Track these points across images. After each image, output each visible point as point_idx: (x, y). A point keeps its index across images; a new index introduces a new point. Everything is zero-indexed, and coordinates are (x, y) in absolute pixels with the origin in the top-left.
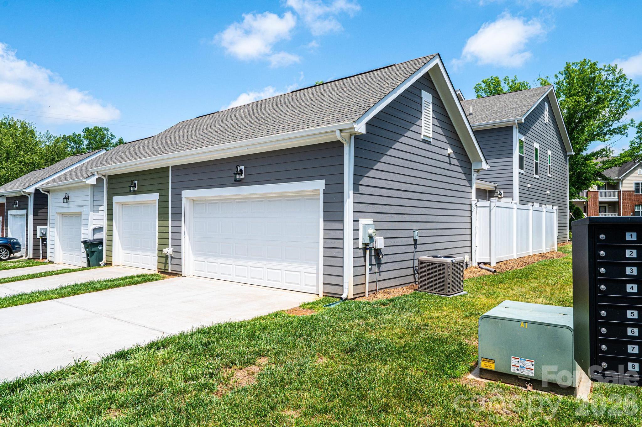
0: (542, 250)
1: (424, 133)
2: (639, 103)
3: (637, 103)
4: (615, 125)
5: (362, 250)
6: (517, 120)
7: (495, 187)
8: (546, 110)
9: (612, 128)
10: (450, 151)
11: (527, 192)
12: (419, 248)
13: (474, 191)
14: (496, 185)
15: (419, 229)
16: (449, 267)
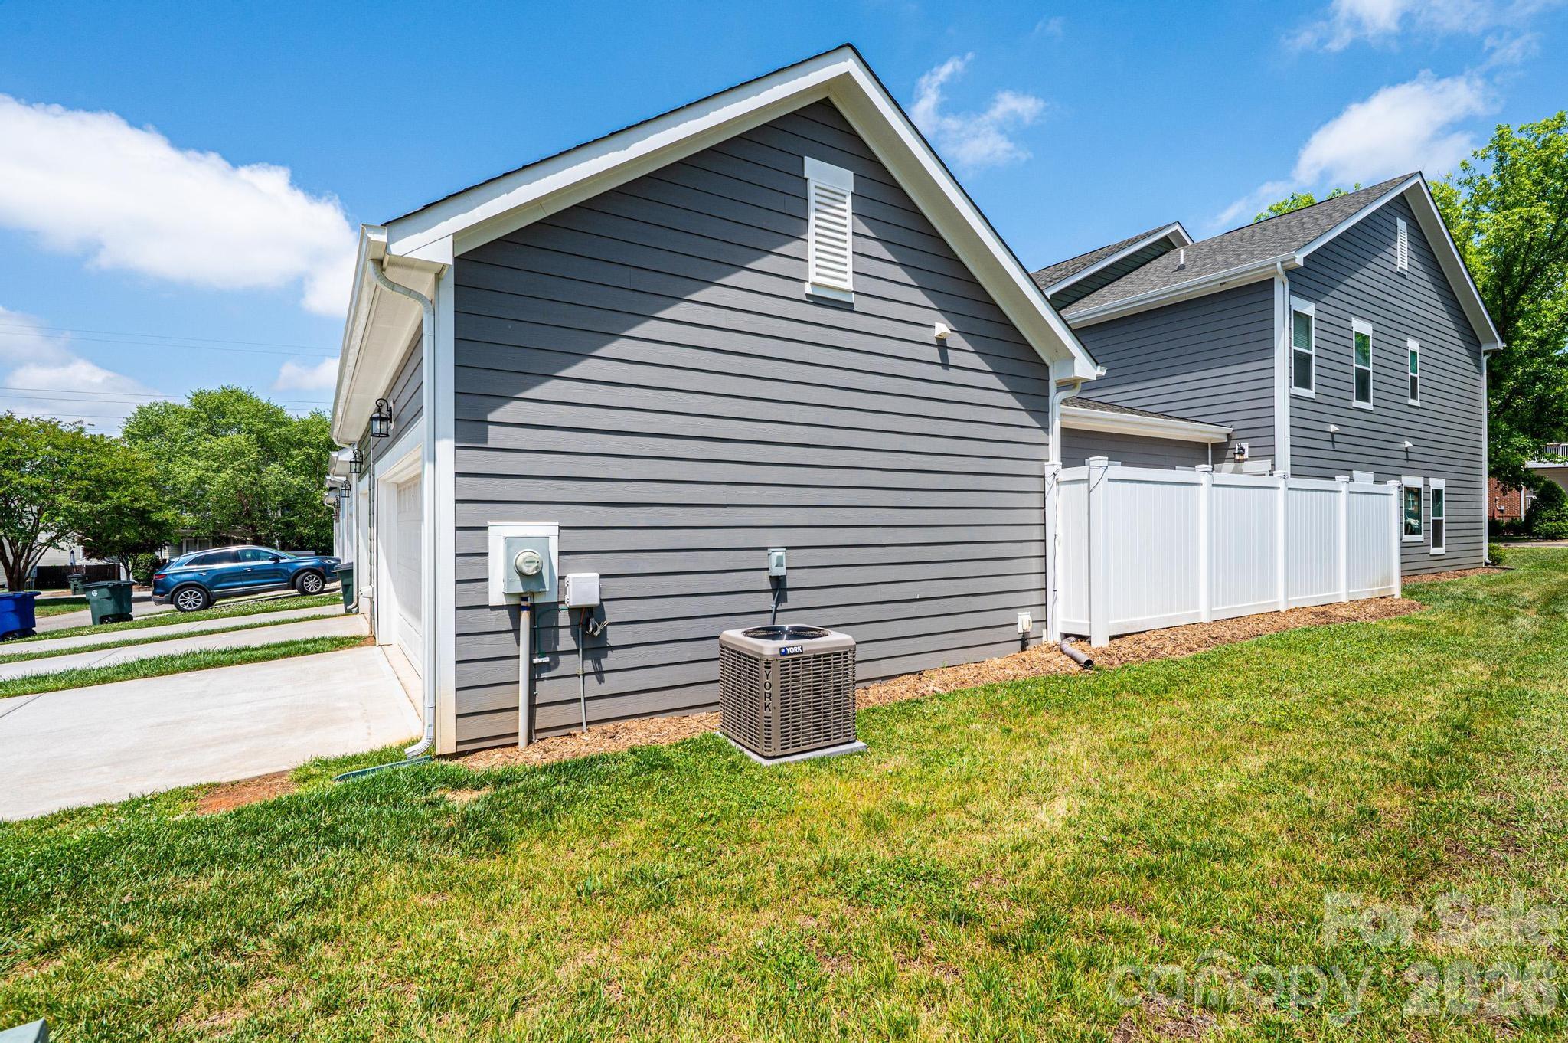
0: (1337, 595)
1: (813, 277)
5: (506, 612)
6: (1282, 263)
7: (1228, 435)
8: (1399, 237)
10: (942, 328)
11: (1329, 446)
12: (793, 599)
13: (1055, 439)
14: (1229, 431)
15: (788, 548)
16: (768, 670)
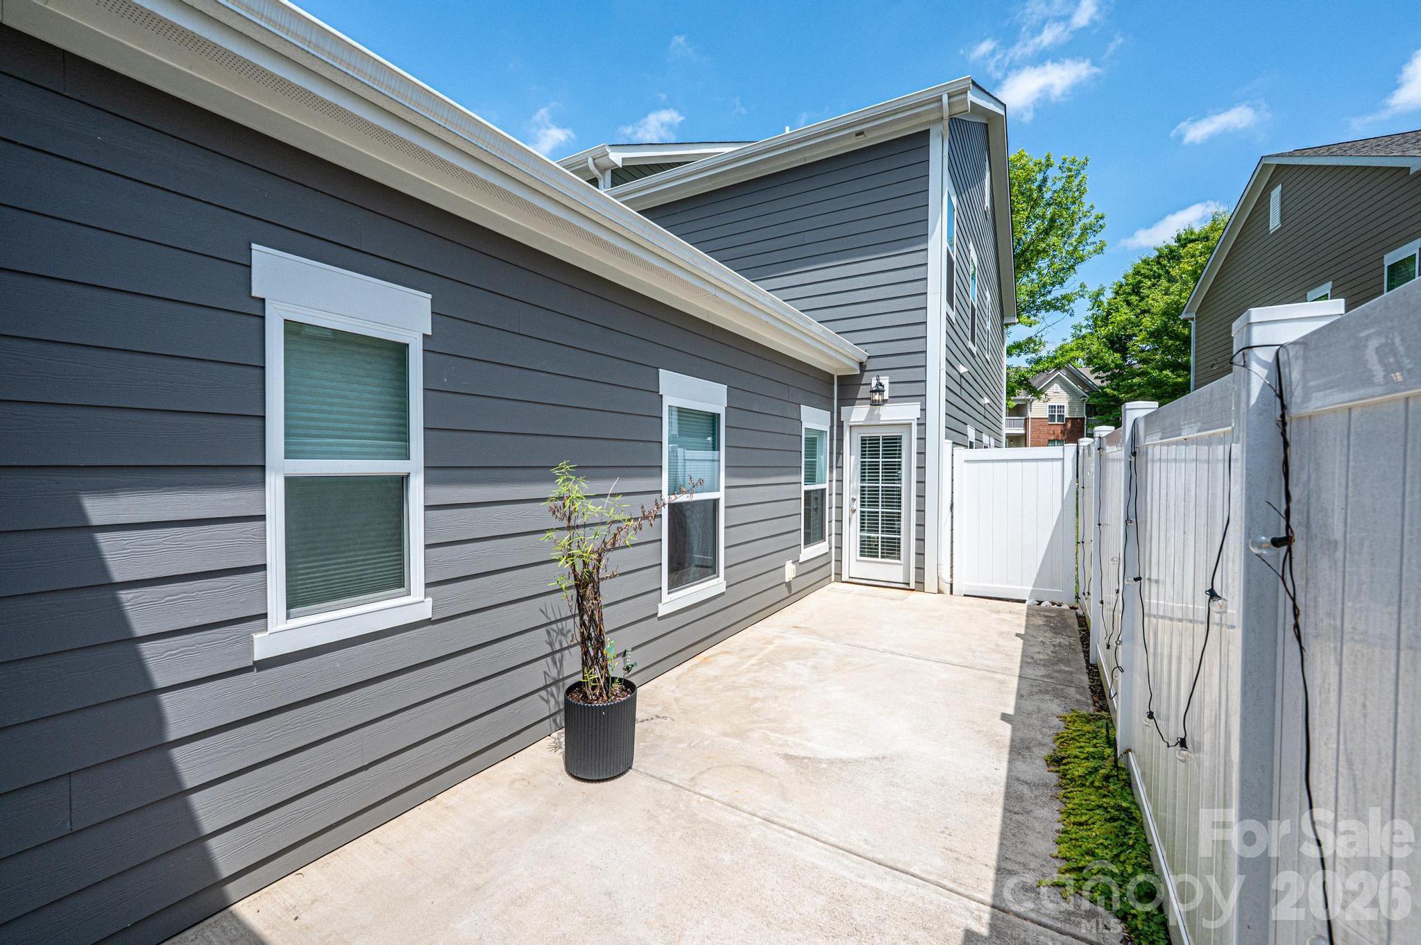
2: (1104, 248)
3: (1100, 250)
4: (1057, 292)
6: (949, 96)
7: (861, 364)
8: (986, 174)
9: (1049, 298)
11: (959, 391)
14: (862, 357)
